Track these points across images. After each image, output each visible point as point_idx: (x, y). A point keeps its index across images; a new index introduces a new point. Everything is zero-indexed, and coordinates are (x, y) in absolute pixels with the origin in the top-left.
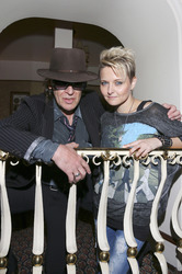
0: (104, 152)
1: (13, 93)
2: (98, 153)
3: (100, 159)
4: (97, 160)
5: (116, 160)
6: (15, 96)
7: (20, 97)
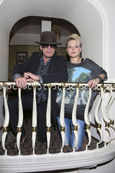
0: (63, 84)
1: (18, 53)
2: (60, 84)
3: (61, 87)
4: (60, 87)
5: (68, 87)
6: (19, 54)
7: (22, 55)
